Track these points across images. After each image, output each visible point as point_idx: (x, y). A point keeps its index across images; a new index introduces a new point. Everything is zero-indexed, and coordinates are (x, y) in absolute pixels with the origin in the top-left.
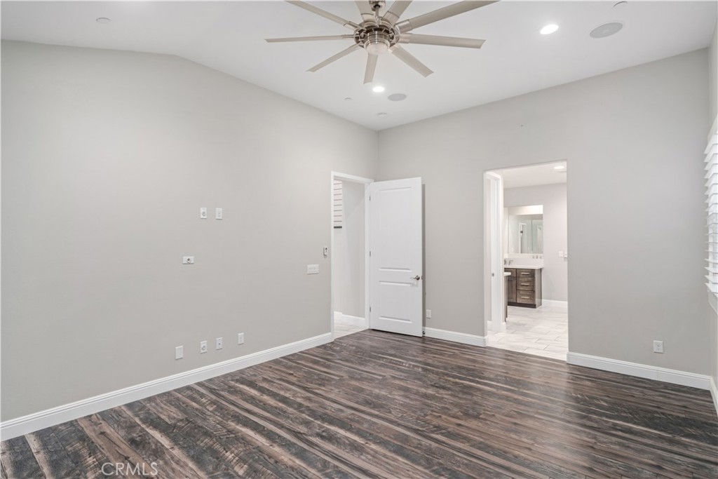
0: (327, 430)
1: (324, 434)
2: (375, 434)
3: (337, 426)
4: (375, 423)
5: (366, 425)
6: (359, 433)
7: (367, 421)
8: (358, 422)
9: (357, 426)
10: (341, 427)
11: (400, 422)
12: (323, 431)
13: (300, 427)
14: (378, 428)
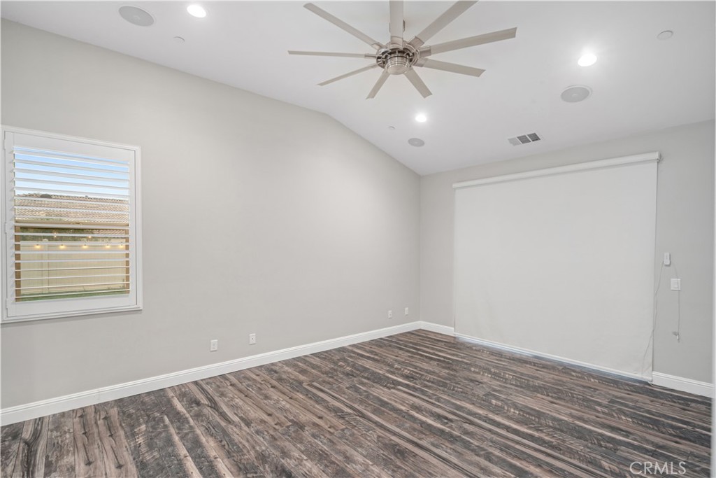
0: (445, 424)
1: (446, 421)
2: (400, 417)
3: (435, 428)
4: (398, 426)
5: (407, 425)
6: (414, 419)
7: (405, 429)
8: (414, 429)
9: (415, 426)
10: (430, 425)
11: (373, 426)
12: (447, 423)
13: (472, 430)
14: (395, 421)
